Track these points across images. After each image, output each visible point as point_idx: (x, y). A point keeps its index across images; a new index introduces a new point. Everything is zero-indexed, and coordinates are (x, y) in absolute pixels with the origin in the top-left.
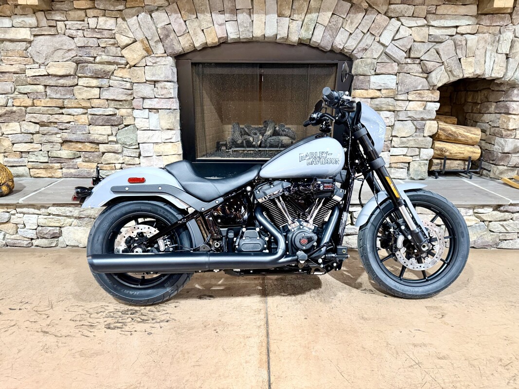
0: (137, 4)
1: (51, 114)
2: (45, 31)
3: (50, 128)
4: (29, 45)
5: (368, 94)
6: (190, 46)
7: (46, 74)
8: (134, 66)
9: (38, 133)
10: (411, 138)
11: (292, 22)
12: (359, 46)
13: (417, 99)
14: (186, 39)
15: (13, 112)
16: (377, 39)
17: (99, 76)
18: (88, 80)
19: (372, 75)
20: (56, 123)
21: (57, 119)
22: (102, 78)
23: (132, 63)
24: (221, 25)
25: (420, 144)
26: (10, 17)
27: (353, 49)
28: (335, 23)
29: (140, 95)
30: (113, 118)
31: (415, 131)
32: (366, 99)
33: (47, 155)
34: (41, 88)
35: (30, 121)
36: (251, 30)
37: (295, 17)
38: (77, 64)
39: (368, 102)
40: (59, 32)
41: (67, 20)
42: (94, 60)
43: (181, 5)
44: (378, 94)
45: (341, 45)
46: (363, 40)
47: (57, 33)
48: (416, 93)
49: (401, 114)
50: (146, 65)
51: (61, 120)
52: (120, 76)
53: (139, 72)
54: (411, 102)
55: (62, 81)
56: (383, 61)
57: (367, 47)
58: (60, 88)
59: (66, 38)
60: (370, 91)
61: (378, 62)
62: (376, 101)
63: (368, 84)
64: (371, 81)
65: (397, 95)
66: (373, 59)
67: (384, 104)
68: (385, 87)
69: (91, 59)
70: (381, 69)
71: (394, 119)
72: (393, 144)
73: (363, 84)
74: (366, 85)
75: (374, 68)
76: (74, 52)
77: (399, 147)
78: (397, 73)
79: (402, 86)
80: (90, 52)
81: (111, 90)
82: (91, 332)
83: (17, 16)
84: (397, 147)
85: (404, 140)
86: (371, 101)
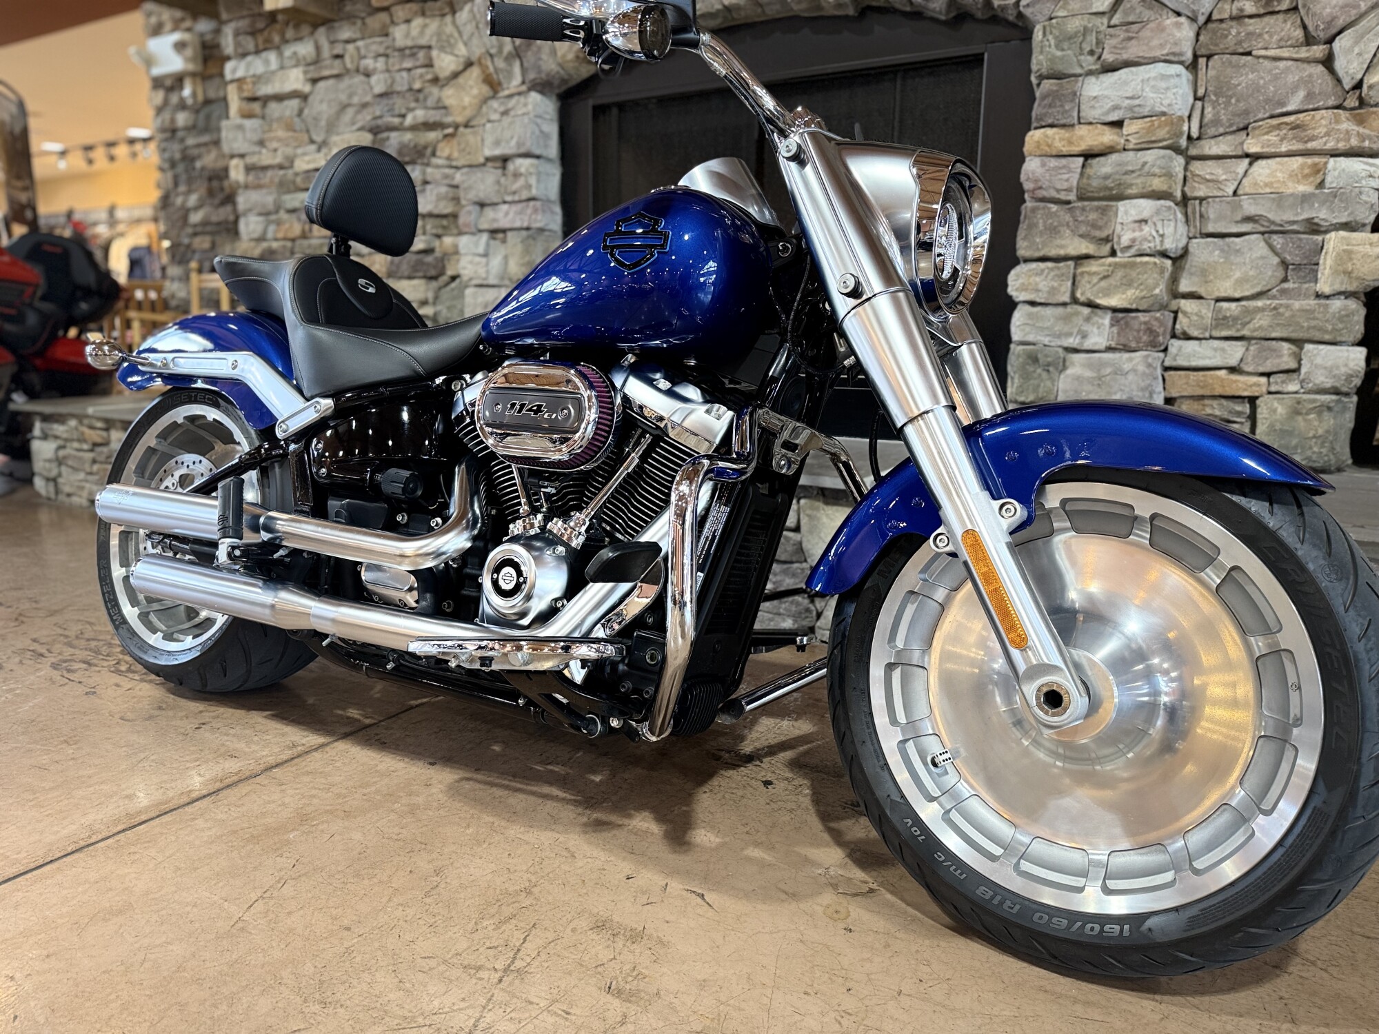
2: (326, 67)
4: (303, 104)
5: (1070, 143)
8: (466, 126)
10: (1259, 303)
13: (1284, 148)
17: (406, 159)
19: (1090, 73)
22: (413, 163)
23: (460, 119)
25: (1298, 324)
26: (278, 48)
29: (472, 195)
30: (429, 259)
31: (1280, 274)
32: (1064, 161)
38: (375, 134)
39: (1070, 171)
40: (349, 65)
41: (363, 39)
42: (401, 123)
44: (1108, 137)
47: (344, 71)
48: (1278, 127)
49: (1212, 211)
50: (489, 121)
52: (445, 155)
53: (471, 139)
54: (1262, 163)
56: (1131, 19)
59: (359, 79)
60: (1082, 131)
61: (1115, 21)
62: (1104, 166)
63: (1073, 105)
64: (1083, 93)
65: (1199, 138)
66: (1093, 17)
67: (1133, 172)
68: (1136, 109)
69: (396, 121)
70: (1122, 48)
71: (1182, 229)
72: (1181, 323)
73: (1055, 107)
74: (1066, 111)
75: (1094, 48)
76: (370, 110)
77: (1211, 338)
78: (1196, 57)
79: (1219, 105)
80: (394, 104)
81: (428, 192)
82: (21, 662)
83: (288, 46)
84: (1201, 336)
85: (1229, 309)
86: (1083, 166)
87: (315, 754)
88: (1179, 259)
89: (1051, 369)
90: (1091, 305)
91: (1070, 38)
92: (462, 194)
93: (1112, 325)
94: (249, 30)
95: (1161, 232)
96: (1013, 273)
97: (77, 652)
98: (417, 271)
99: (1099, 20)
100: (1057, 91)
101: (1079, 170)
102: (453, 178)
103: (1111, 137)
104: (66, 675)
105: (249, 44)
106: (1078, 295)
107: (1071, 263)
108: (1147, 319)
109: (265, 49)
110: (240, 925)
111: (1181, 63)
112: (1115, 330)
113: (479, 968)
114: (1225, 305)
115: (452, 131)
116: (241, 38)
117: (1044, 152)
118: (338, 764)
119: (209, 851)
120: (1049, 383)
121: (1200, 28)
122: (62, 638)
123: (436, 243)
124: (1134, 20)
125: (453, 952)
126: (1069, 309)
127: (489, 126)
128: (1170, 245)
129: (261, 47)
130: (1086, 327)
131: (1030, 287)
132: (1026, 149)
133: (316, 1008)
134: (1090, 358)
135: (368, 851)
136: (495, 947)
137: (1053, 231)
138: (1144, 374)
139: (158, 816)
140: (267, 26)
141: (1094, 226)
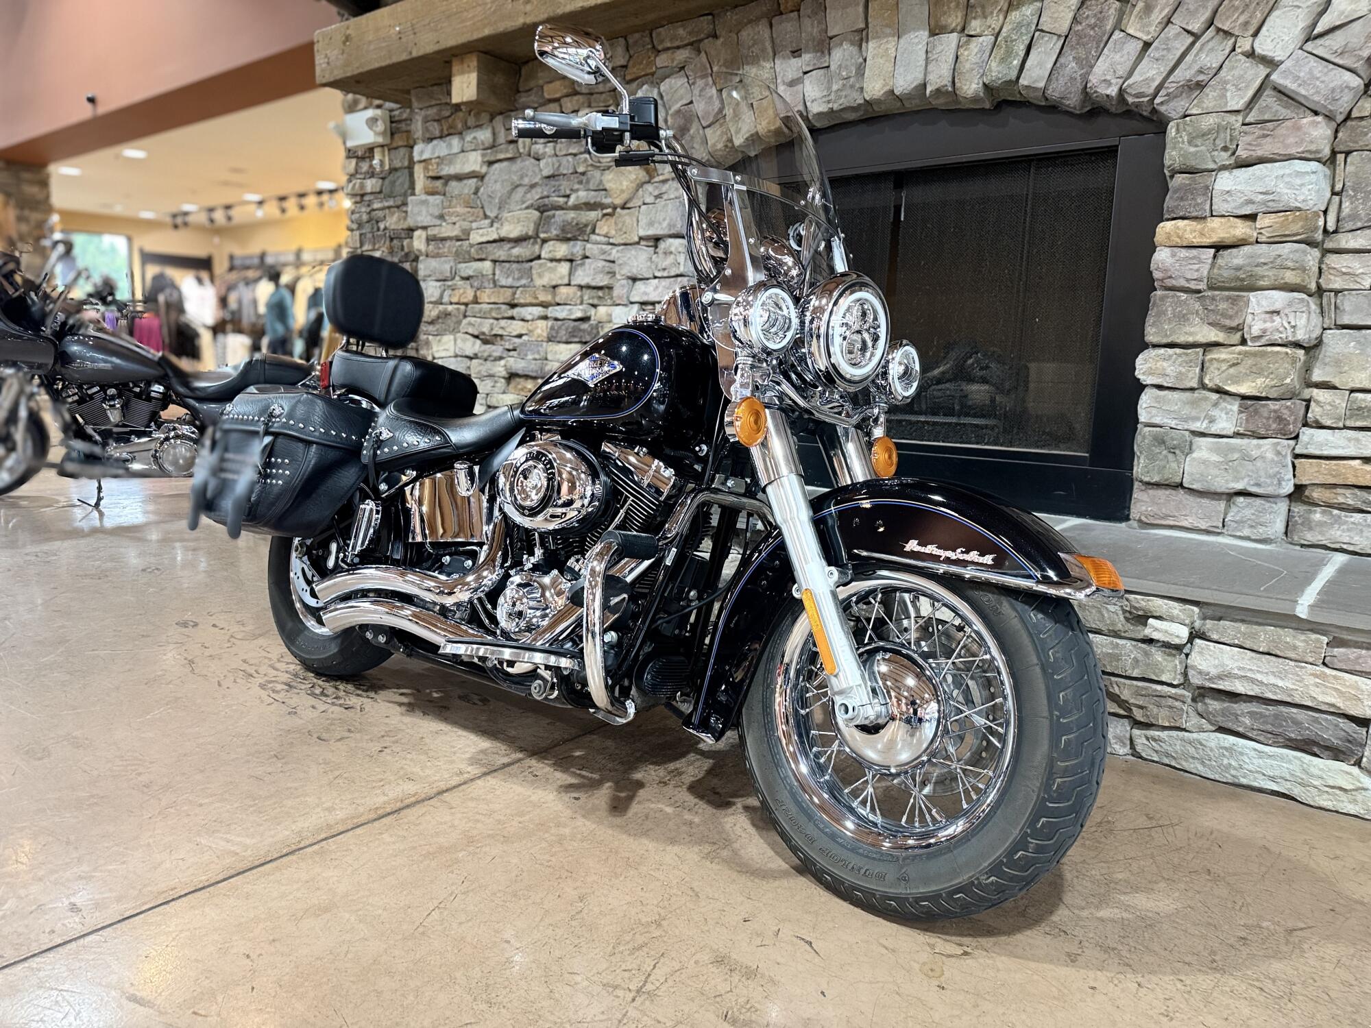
0: (643, 70)
1: (497, 319)
2: (501, 152)
3: (494, 347)
4: (480, 183)
5: (1202, 234)
6: (726, 146)
7: (495, 236)
8: (623, 208)
9: (476, 357)
11: (967, 43)
12: (1171, 79)
14: (719, 133)
15: (447, 315)
16: (1245, 44)
17: (569, 236)
18: (553, 245)
19: (1224, 168)
20: (501, 336)
21: (502, 328)
22: (575, 239)
23: (618, 201)
24: (792, 84)
26: (460, 133)
27: (1151, 90)
28: (1093, 21)
29: (626, 271)
30: (585, 326)
32: (1194, 252)
33: (484, 402)
34: (487, 265)
35: (466, 333)
36: (858, 86)
37: (975, 26)
38: (542, 213)
39: (1200, 262)
40: (521, 150)
42: (566, 203)
43: (713, 52)
44: (1241, 229)
45: (1108, 83)
46: (1189, 58)
47: (518, 155)
49: (1347, 303)
50: (644, 204)
51: (508, 330)
52: (604, 233)
53: (628, 220)
55: (516, 251)
56: (1266, 117)
57: (1201, 77)
58: (515, 266)
59: (530, 162)
60: (1215, 223)
61: (1247, 120)
62: (1235, 257)
63: (1205, 198)
64: (1215, 187)
65: (1335, 232)
66: (1228, 115)
67: (1265, 264)
68: (1270, 204)
69: (562, 200)
70: (1255, 145)
71: (1316, 320)
72: (1313, 412)
73: (1187, 200)
74: (1198, 204)
75: (1228, 145)
76: (539, 189)
77: (1345, 427)
78: (1334, 153)
79: (1358, 200)
80: (560, 185)
81: (587, 266)
82: (235, 681)
83: (469, 131)
84: (1334, 425)
85: (1364, 400)
86: (1215, 257)
87: (479, 782)
88: (1312, 348)
89: (1177, 452)
90: (1219, 391)
91: (1203, 135)
92: (617, 269)
93: (1240, 412)
94: (437, 118)
95: (1293, 324)
96: (1140, 356)
97: (279, 674)
98: (574, 336)
99: (1234, 118)
100: (1190, 185)
101: (1210, 261)
102: (610, 254)
103: (1243, 231)
104: (272, 695)
105: (435, 129)
106: (1206, 381)
107: (1200, 350)
108: (1277, 407)
109: (449, 135)
110: (421, 929)
111: (1318, 160)
112: (1244, 416)
113: (616, 987)
114: (1360, 396)
115: (611, 211)
116: (428, 124)
117: (1174, 244)
118: (498, 793)
119: (393, 863)
120: (1174, 465)
121: (1339, 125)
122: (266, 661)
123: (592, 312)
124: (1270, 118)
125: (595, 971)
126: (1196, 394)
127: (643, 207)
128: (1301, 336)
129: (446, 132)
130: (1215, 413)
131: (1158, 372)
132: (1155, 239)
133: (484, 1006)
134: (1217, 443)
135: (524, 874)
136: (630, 970)
137: (1183, 318)
138: (1273, 460)
139: (352, 829)
140: (452, 114)
141: (1224, 315)
